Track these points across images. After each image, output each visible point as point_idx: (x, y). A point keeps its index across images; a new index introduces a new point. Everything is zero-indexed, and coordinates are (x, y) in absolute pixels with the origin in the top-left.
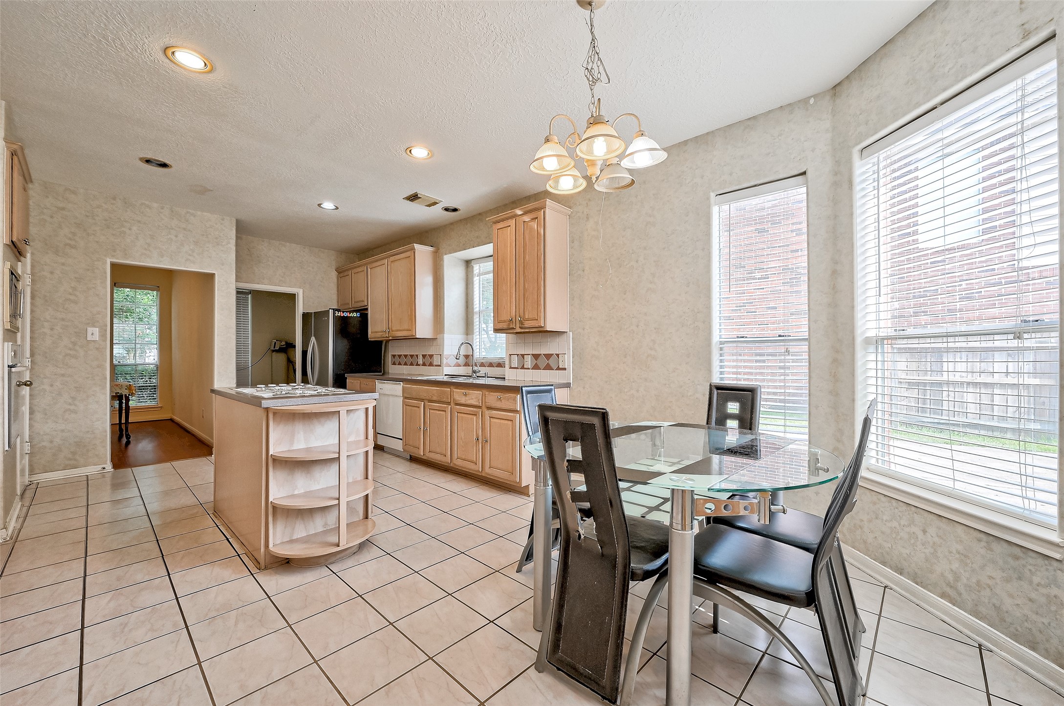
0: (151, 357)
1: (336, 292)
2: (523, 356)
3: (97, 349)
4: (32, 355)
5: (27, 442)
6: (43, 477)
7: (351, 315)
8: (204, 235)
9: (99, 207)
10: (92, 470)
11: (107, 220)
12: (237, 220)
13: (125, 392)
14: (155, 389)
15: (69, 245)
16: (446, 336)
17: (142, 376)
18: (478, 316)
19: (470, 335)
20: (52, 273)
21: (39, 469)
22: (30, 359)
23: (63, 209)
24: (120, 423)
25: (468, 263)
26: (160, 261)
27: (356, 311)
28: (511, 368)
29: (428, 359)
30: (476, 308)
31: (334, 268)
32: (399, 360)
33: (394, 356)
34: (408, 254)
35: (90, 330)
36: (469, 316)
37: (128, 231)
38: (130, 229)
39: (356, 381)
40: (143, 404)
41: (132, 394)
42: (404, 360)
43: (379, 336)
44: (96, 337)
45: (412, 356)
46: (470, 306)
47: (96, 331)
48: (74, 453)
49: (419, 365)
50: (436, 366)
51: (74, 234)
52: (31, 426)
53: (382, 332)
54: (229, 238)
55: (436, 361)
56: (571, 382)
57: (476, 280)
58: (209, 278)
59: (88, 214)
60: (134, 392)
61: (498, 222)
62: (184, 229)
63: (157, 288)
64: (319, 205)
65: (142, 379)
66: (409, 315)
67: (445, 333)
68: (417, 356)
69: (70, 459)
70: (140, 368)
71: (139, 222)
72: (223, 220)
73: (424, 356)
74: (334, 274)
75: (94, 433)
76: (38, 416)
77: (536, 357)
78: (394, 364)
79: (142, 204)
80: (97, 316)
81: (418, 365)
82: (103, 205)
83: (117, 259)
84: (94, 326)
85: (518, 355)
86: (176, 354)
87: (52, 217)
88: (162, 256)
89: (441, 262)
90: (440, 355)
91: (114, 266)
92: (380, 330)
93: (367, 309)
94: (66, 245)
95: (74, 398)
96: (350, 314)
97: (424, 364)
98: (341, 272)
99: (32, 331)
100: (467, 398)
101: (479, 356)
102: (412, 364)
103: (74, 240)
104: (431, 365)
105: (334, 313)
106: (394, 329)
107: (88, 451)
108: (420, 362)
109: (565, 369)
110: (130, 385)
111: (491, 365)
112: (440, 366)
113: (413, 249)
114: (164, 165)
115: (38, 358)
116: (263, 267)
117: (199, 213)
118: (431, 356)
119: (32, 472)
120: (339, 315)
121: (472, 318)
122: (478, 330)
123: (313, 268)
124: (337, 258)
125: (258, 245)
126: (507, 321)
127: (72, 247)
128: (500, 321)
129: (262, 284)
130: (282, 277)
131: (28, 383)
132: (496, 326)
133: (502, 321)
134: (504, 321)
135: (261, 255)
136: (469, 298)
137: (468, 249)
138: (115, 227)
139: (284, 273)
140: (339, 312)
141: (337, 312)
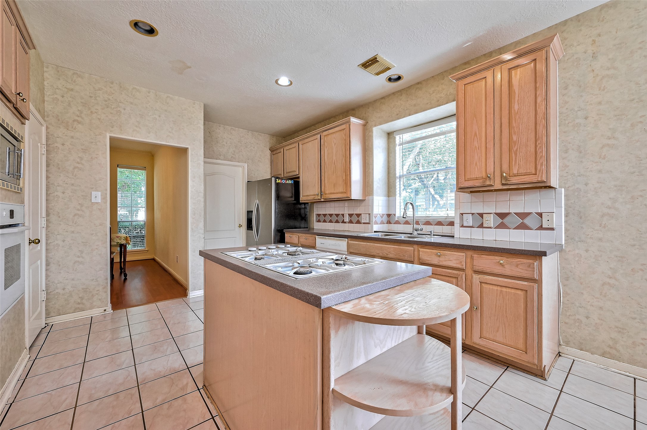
0: (141, 216)
1: (270, 166)
2: (481, 215)
3: (101, 209)
4: (48, 215)
5: (43, 291)
6: (56, 320)
7: (287, 182)
8: (180, 116)
9: (100, 89)
10: (96, 312)
11: (106, 101)
12: (204, 105)
13: (124, 242)
14: (144, 238)
15: (77, 121)
16: (375, 197)
17: (135, 228)
20: (63, 145)
21: (54, 312)
22: (45, 219)
23: (72, 90)
24: (121, 262)
25: (390, 135)
26: (148, 137)
27: (291, 179)
28: (462, 226)
29: (355, 218)
31: (267, 148)
32: (323, 218)
33: (319, 215)
34: (343, 127)
35: (94, 193)
36: (391, 181)
37: (123, 111)
38: (124, 109)
39: (294, 236)
40: (135, 248)
41: (129, 244)
42: (328, 218)
43: (311, 199)
44: (99, 200)
45: (338, 215)
46: (391, 172)
47: (99, 194)
48: (82, 298)
49: (345, 223)
50: (364, 223)
51: (81, 112)
52: (47, 276)
53: (315, 195)
54: (199, 119)
55: (364, 219)
56: (563, 243)
58: (183, 151)
59: (91, 95)
60: (129, 242)
61: (465, 77)
62: (166, 111)
63: (144, 168)
64: (277, 82)
65: (135, 231)
66: (343, 180)
67: (374, 195)
68: (343, 215)
69: (79, 304)
70: (134, 223)
71: (132, 103)
72: (194, 104)
73: (351, 215)
74: (269, 152)
75: (97, 281)
76: (53, 267)
77: (502, 216)
78: (319, 221)
79: (133, 88)
80: (100, 182)
81: (343, 222)
82: (103, 88)
83: (114, 134)
84: (98, 191)
85: (473, 214)
86: (157, 214)
87: (63, 97)
88: (149, 133)
89: (370, 134)
90: (369, 214)
91: (112, 139)
92: (312, 193)
93: (299, 178)
94: (74, 121)
95: (82, 252)
97: (350, 222)
98: (273, 150)
99: (47, 195)
100: (441, 259)
102: (337, 222)
103: (81, 117)
104: (358, 222)
105: (276, 181)
106: (327, 192)
107: (93, 296)
108: (347, 220)
109: (552, 229)
110: (127, 236)
111: (439, 223)
113: (349, 122)
114: (151, 31)
115: (53, 218)
116: (220, 147)
117: (177, 97)
118: (358, 215)
119: (48, 315)
120: (279, 182)
122: (398, 192)
123: (254, 148)
124: (270, 140)
125: (216, 129)
126: (481, 178)
127: (79, 123)
128: (468, 179)
129: (219, 159)
130: (233, 154)
131: (37, 241)
132: (462, 185)
133: (472, 179)
134: (476, 179)
135: (218, 137)
136: (391, 165)
137: (403, 118)
138: (113, 107)
139: (234, 151)
140: (279, 180)
141: (278, 180)
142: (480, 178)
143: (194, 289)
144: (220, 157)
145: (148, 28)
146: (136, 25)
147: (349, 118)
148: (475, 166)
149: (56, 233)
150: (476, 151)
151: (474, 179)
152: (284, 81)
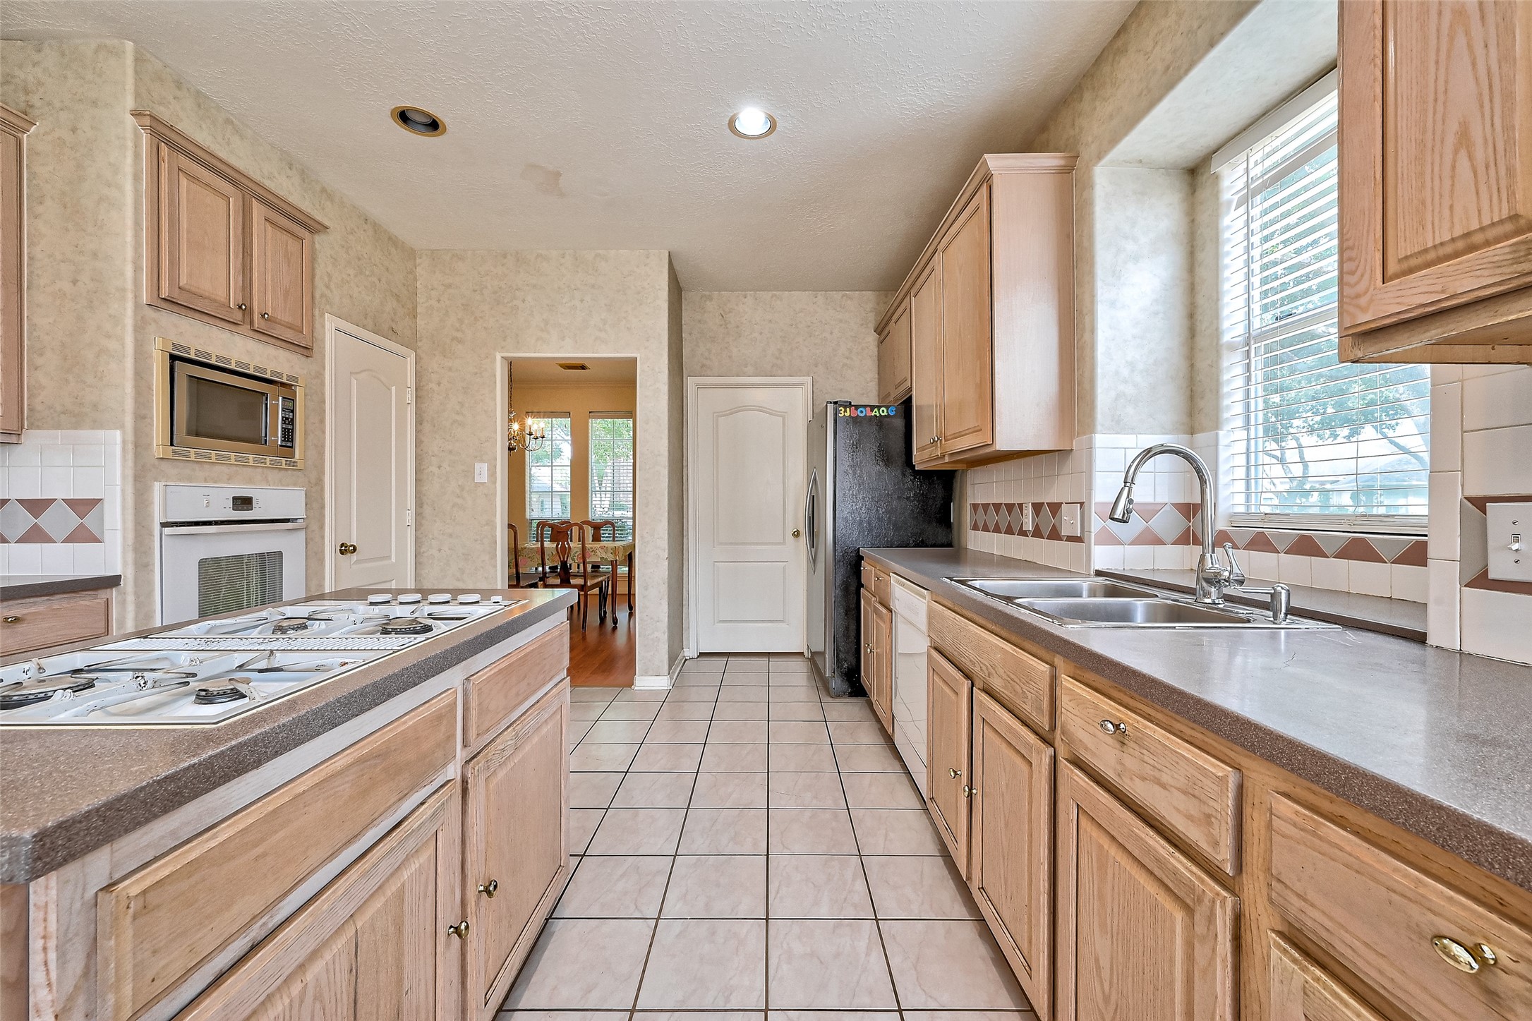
1: (877, 376)
3: (486, 495)
4: (419, 504)
7: (875, 413)
8: (620, 291)
9: (488, 273)
11: (497, 293)
12: (669, 253)
15: (457, 340)
16: (1100, 439)
18: (1238, 356)
19: (1203, 430)
20: (439, 384)
23: (450, 286)
25: (1198, 175)
29: (1047, 518)
30: (1232, 325)
31: (872, 326)
32: (982, 517)
33: (976, 507)
35: (477, 465)
36: (1202, 365)
37: (521, 305)
38: (523, 301)
39: (870, 568)
42: (993, 518)
43: (927, 457)
44: (484, 477)
45: (1010, 507)
46: (1202, 326)
47: (485, 467)
49: (1026, 535)
50: (1071, 539)
51: (462, 322)
54: (658, 287)
55: (1069, 522)
57: (1232, 223)
59: (476, 288)
62: (593, 286)
64: (732, 127)
67: (1099, 428)
68: (1021, 506)
71: (534, 286)
72: (648, 256)
73: (1037, 507)
78: (975, 528)
80: (487, 444)
81: (1023, 533)
82: (492, 269)
84: (482, 461)
87: (439, 301)
90: (1082, 504)
91: (511, 364)
92: (928, 439)
93: (911, 397)
94: (453, 340)
96: (872, 411)
97: (1037, 533)
98: (881, 329)
101: (1242, 509)
102: (1009, 531)
103: (461, 330)
104: (1055, 535)
106: (948, 433)
108: (1029, 526)
112: (1079, 539)
113: (988, 177)
114: (434, 125)
115: (425, 511)
116: (745, 345)
117: (613, 253)
118: (1055, 508)
120: (848, 415)
121: (1215, 367)
122: (1239, 408)
123: (831, 333)
124: (878, 304)
125: (737, 305)
126: (1499, 230)
127: (460, 341)
128: (1405, 265)
129: (744, 374)
130: (777, 358)
131: (351, 548)
132: (1364, 310)
133: (1431, 256)
134: (1460, 245)
135: (742, 323)
136: (1201, 300)
137: (1187, 72)
138: (506, 301)
139: (780, 351)
140: (848, 409)
141: (843, 410)
142: (1491, 234)
143: (646, 673)
144: (746, 369)
145: (428, 121)
146: (404, 117)
147: (982, 163)
148: (1456, 152)
149: (431, 537)
150: (1461, 40)
151: (1448, 249)
152: (752, 120)
